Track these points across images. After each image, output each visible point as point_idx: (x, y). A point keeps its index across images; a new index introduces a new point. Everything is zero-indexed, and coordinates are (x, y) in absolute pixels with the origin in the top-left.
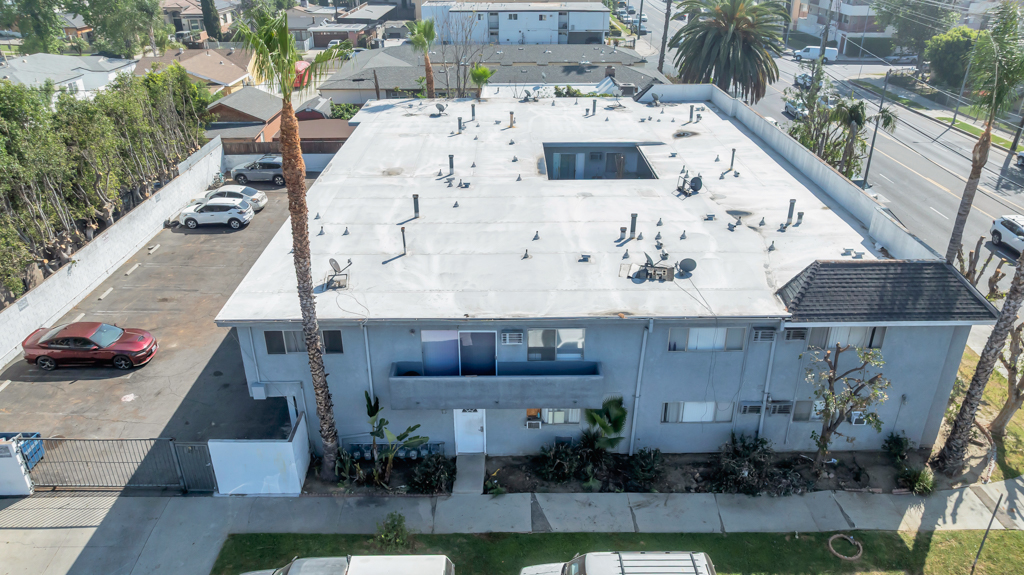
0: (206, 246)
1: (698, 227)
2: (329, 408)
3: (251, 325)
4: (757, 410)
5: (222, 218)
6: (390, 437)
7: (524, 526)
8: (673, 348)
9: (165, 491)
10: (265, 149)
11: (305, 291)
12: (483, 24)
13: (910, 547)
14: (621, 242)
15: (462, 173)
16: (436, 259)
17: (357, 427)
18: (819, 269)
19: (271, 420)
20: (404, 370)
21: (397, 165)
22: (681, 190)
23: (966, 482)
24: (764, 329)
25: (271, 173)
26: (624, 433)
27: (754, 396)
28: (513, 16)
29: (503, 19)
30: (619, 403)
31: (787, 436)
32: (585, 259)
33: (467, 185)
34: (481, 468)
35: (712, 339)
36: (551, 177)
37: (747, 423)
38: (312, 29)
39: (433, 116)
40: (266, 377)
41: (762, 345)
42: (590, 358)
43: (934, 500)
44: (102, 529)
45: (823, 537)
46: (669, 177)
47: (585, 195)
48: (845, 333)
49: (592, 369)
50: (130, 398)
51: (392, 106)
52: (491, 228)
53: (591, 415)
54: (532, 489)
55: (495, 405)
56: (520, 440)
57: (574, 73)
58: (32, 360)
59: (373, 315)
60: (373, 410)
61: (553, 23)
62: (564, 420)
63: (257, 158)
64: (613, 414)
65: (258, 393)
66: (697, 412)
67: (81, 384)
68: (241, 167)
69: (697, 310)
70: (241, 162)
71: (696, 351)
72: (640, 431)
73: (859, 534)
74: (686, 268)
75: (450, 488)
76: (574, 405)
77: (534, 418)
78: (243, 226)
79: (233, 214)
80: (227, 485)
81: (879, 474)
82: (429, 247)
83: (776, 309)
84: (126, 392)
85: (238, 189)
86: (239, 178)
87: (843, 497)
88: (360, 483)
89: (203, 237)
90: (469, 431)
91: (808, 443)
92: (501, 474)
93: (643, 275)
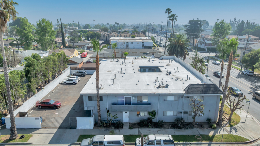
0: (68, 88)
1: (170, 80)
2: (100, 111)
3: (86, 95)
4: (181, 113)
5: (72, 82)
6: (111, 117)
7: (137, 134)
8: (164, 100)
9: (66, 128)
10: (79, 69)
12: (125, 45)
13: (211, 137)
14: (155, 82)
15: (123, 71)
16: (119, 85)
17: (105, 116)
18: (191, 85)
20: (113, 104)
21: (110, 70)
22: (167, 74)
23: (222, 127)
24: (181, 96)
25: (81, 74)
26: (156, 117)
27: (181, 110)
28: (132, 43)
29: (129, 43)
30: (155, 111)
31: (188, 119)
32: (148, 85)
33: (124, 73)
34: (128, 125)
35: (172, 98)
36: (141, 72)
37: (180, 116)
38: (86, 45)
39: (116, 62)
40: (88, 105)
41: (181, 100)
42: (149, 102)
43: (216, 130)
44: (55, 134)
45: (194, 136)
46: (164, 72)
47: (148, 75)
48: (197, 97)
49: (150, 104)
50: (57, 113)
51: (107, 60)
52: (130, 80)
53: (149, 113)
54: (138, 128)
55: (131, 111)
56: (136, 119)
57: (145, 54)
58: (37, 106)
59: (109, 93)
60: (108, 112)
61: (141, 44)
62: (144, 115)
63: (78, 71)
64: (153, 114)
65: (86, 109)
66: (170, 113)
67: (47, 111)
68: (75, 72)
69: (169, 92)
70: (74, 72)
71: (169, 101)
72: (159, 117)
73: (201, 135)
74: (167, 86)
75: (122, 128)
76: (146, 111)
77: (138, 114)
78: (76, 84)
79: (74, 81)
80: (79, 127)
81: (206, 126)
82: (118, 83)
83: (183, 92)
84: (56, 113)
85: (75, 76)
86: (74, 74)
87: (198, 129)
88: (105, 127)
89: (68, 86)
90: (126, 117)
91: (192, 120)
92: (132, 126)
93: (159, 87)
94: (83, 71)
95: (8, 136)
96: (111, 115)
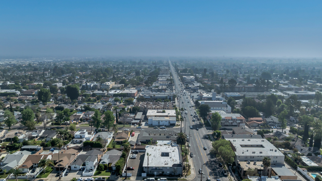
3: (144, 167)
5: (134, 157)
6: (151, 173)
7: (158, 178)
8: (166, 168)
9: (139, 176)
11: (148, 165)
12: (158, 122)
14: (165, 162)
15: (155, 156)
17: (149, 173)
18: (174, 164)
19: (144, 172)
20: (152, 169)
22: (170, 158)
23: (183, 177)
24: (171, 167)
27: (171, 171)
28: (162, 121)
29: (160, 121)
32: (162, 163)
35: (168, 168)
36: (161, 156)
37: (171, 173)
38: (132, 122)
39: (152, 148)
40: (145, 170)
43: (180, 177)
44: (136, 177)
45: (173, 179)
46: (170, 156)
47: (163, 158)
48: (175, 168)
49: (162, 169)
50: (134, 171)
51: (148, 146)
53: (162, 172)
54: (159, 176)
55: (157, 171)
56: (158, 174)
57: (168, 138)
58: (127, 169)
59: (151, 166)
61: (168, 122)
63: (135, 150)
64: (163, 172)
66: (168, 172)
67: (130, 171)
68: (133, 151)
69: (168, 166)
72: (165, 173)
74: (168, 164)
75: (154, 176)
77: (159, 172)
80: (142, 176)
81: (178, 176)
82: (153, 162)
83: (171, 166)
85: (135, 154)
86: (133, 153)
87: (175, 177)
88: (150, 175)
89: (133, 160)
90: (155, 173)
91: (174, 175)
92: (157, 176)
93: (166, 164)
94: (137, 151)
95: (125, 178)
96: (152, 173)
